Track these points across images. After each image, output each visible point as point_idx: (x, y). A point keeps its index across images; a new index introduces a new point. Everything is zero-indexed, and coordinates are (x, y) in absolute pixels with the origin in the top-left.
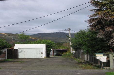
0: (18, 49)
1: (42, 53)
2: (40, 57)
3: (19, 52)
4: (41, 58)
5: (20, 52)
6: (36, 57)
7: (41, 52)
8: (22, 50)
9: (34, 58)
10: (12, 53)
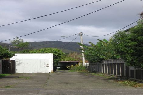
0: (16, 60)
1: (48, 66)
2: (45, 71)
3: (16, 64)
4: (47, 72)
5: (18, 65)
6: (39, 71)
7: (46, 64)
8: (20, 61)
9: (36, 72)
10: (8, 66)
